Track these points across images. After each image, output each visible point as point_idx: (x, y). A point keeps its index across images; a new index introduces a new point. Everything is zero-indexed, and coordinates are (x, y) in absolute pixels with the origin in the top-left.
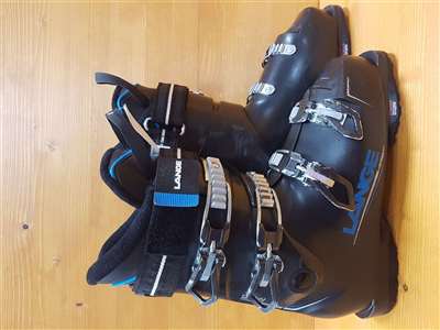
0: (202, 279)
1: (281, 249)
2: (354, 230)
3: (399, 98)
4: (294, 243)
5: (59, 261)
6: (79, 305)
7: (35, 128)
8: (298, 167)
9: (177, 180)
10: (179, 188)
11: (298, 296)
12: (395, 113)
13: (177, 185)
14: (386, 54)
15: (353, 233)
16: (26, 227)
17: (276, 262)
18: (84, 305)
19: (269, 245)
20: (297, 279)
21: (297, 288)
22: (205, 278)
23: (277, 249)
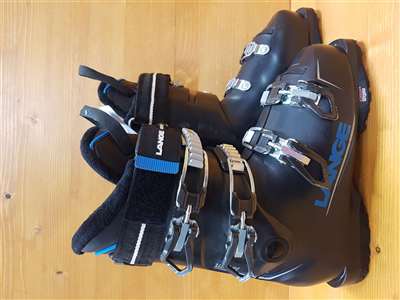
0: (175, 250)
1: (254, 217)
2: (326, 203)
3: (368, 85)
4: (267, 216)
5: (39, 230)
6: (59, 273)
7: (19, 101)
8: (270, 143)
9: (160, 146)
10: (160, 154)
11: (271, 266)
12: (364, 99)
13: (158, 151)
14: (355, 42)
15: (325, 206)
16: (8, 196)
17: (249, 232)
18: (65, 273)
19: (243, 214)
20: (269, 247)
21: (270, 258)
22: (178, 248)
23: (251, 217)
